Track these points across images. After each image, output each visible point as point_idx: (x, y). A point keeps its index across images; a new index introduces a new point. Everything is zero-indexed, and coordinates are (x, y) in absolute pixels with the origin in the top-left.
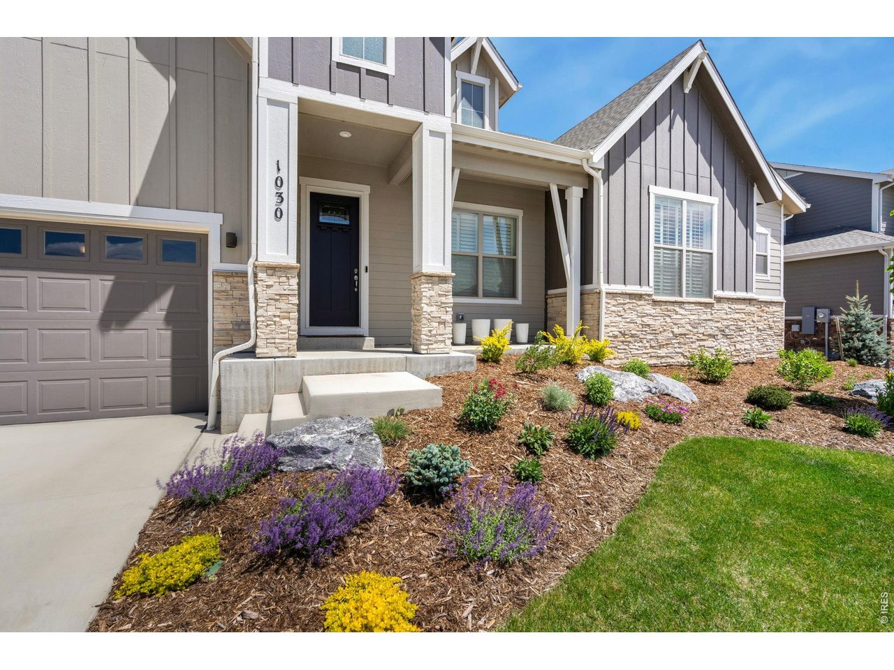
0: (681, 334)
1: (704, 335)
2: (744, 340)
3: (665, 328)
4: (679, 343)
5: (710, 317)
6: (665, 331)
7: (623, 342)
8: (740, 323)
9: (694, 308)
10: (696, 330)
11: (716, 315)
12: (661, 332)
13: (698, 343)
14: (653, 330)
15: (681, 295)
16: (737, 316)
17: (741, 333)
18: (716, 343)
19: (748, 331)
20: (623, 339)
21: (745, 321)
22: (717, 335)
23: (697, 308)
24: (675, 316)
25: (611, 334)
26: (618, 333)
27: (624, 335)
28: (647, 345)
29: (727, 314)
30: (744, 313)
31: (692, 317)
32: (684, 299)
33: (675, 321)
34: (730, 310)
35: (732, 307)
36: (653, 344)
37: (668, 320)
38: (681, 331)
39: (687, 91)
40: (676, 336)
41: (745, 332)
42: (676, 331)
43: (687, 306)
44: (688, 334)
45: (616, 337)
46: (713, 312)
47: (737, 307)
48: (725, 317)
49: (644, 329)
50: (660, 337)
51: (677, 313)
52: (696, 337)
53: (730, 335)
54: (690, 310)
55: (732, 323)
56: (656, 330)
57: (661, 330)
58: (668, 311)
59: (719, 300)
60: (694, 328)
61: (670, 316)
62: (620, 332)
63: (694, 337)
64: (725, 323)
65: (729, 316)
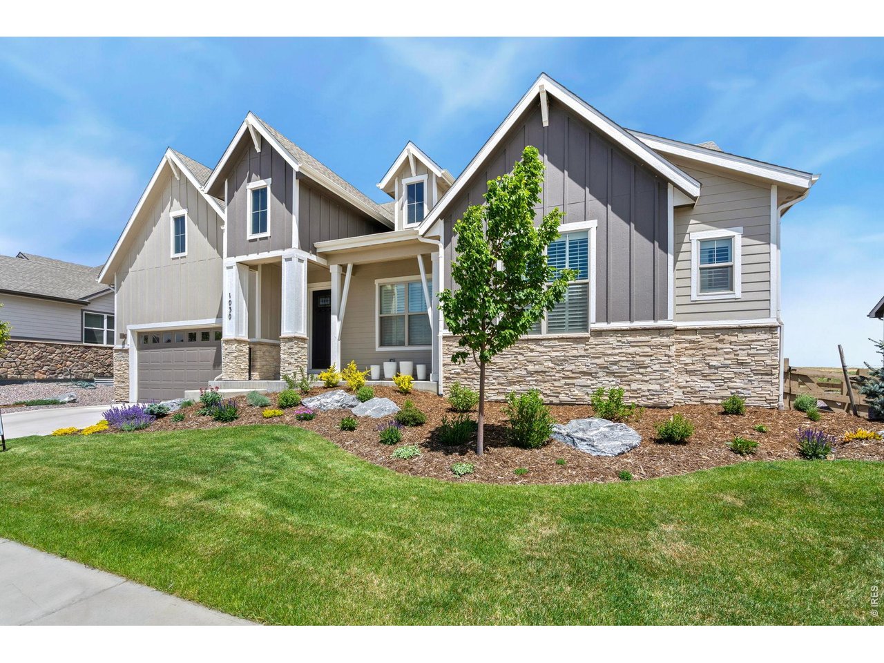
0: (536, 372)
1: (573, 373)
2: (646, 378)
3: (516, 365)
4: (536, 381)
5: (583, 353)
6: (516, 368)
7: (465, 378)
8: (638, 358)
9: (558, 344)
10: (561, 367)
11: (592, 351)
12: (511, 369)
13: (563, 382)
14: (499, 368)
15: (539, 332)
16: (632, 350)
17: (641, 370)
18: (594, 382)
19: (657, 367)
20: (466, 376)
21: (651, 356)
22: (596, 373)
23: (561, 344)
24: (530, 354)
25: (453, 372)
26: (460, 371)
27: (466, 372)
28: (494, 381)
29: (614, 348)
30: (649, 346)
31: (554, 354)
32: (544, 334)
33: (529, 360)
34: (620, 344)
35: (624, 340)
36: (502, 381)
37: (520, 358)
38: (537, 368)
39: (546, 124)
40: (530, 374)
41: (649, 370)
42: (531, 368)
43: (546, 343)
44: (548, 372)
45: (458, 374)
46: (587, 347)
47: (630, 339)
48: (609, 352)
49: (490, 367)
50: (510, 374)
51: (532, 351)
52: (561, 375)
53: (620, 373)
54: (552, 347)
55: (624, 358)
56: (504, 368)
57: (511, 367)
58: (520, 349)
59: (598, 333)
60: (558, 365)
61: (523, 355)
62: (463, 370)
63: (557, 375)
64: (612, 359)
65: (617, 351)
